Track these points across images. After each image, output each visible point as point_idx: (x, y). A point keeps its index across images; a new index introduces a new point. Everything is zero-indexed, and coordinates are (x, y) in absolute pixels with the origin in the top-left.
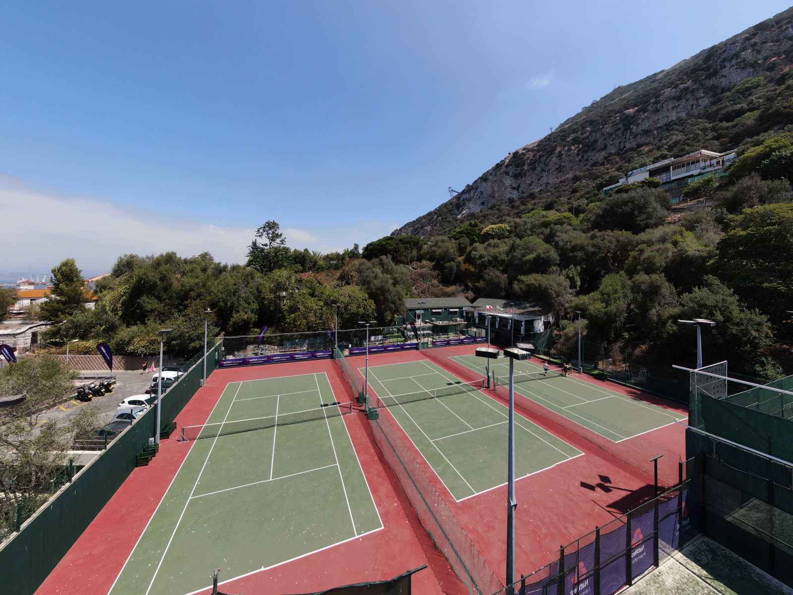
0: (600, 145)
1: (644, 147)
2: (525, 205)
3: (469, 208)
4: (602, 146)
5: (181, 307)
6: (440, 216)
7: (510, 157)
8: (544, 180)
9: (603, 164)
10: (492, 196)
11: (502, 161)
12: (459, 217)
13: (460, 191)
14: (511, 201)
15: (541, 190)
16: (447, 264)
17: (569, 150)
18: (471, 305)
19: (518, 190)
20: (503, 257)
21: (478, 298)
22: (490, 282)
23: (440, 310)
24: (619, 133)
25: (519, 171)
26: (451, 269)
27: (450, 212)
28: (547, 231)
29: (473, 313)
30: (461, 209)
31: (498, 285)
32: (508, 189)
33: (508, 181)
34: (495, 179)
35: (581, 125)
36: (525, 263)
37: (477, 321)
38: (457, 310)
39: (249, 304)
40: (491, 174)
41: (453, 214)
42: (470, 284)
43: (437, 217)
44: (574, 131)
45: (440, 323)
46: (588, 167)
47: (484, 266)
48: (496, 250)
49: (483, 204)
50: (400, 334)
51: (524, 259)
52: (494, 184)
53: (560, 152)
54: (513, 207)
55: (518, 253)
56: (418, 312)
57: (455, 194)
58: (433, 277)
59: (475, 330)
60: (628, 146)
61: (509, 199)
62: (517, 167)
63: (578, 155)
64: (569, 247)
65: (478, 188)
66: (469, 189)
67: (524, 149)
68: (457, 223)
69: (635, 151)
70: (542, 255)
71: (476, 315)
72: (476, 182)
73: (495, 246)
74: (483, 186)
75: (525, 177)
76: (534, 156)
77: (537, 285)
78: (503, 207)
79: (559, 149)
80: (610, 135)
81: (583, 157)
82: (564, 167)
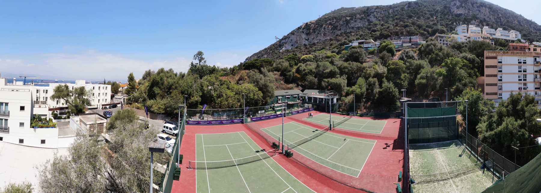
0: (339, 28)
1: (352, 33)
2: (311, 48)
3: (286, 47)
4: (339, 29)
5: (169, 93)
6: (271, 50)
7: (304, 25)
8: (319, 38)
9: (340, 36)
10: (296, 42)
11: (301, 26)
12: (281, 51)
13: (281, 38)
14: (305, 45)
15: (317, 42)
16: (289, 73)
17: (328, 27)
18: (302, 93)
19: (308, 40)
20: (314, 70)
21: (305, 90)
22: (310, 82)
23: (289, 96)
24: (345, 25)
25: (308, 32)
26: (290, 76)
27: (276, 48)
28: (330, 60)
29: (305, 97)
30: (281, 47)
31: (314, 84)
32: (303, 40)
33: (304, 36)
34: (298, 34)
35: (332, 18)
36: (325, 73)
37: (307, 101)
38: (297, 96)
39: (198, 92)
40: (296, 32)
41: (278, 50)
42: (300, 83)
43: (270, 51)
44: (330, 20)
45: (290, 103)
46: (335, 36)
47: (306, 74)
48: (311, 67)
49: (292, 45)
50: (272, 109)
51: (324, 72)
52: (297, 37)
53: (325, 27)
54: (306, 48)
55: (321, 69)
56: (279, 97)
57: (278, 40)
58: (280, 79)
59: (307, 105)
60: (348, 31)
61: (304, 44)
62: (307, 30)
63: (331, 30)
64: (343, 67)
65: (290, 38)
66: (285, 38)
67: (310, 22)
68: (280, 54)
69: (350, 33)
70: (333, 70)
71: (306, 98)
72: (288, 35)
73: (310, 65)
74: (293, 37)
75: (311, 35)
76: (315, 26)
77: (336, 83)
78: (302, 48)
79: (324, 26)
80: (342, 25)
81: (333, 31)
82: (326, 34)
